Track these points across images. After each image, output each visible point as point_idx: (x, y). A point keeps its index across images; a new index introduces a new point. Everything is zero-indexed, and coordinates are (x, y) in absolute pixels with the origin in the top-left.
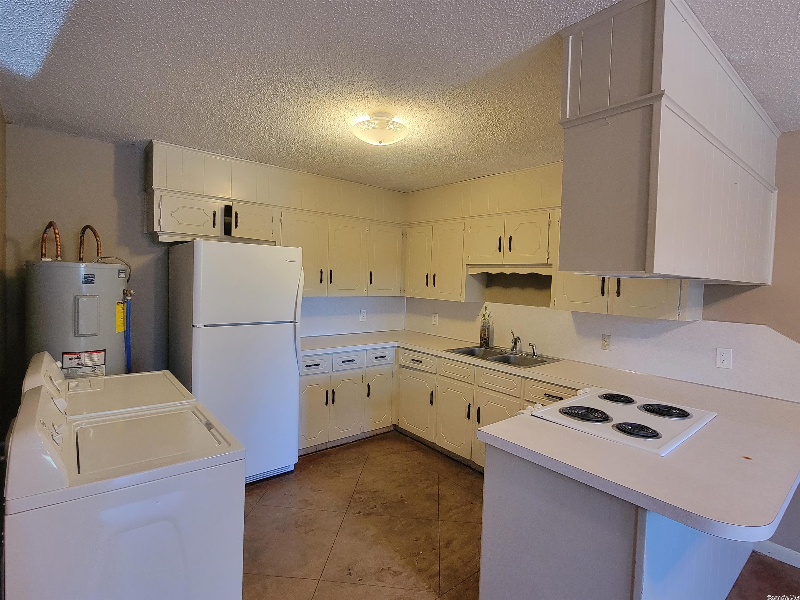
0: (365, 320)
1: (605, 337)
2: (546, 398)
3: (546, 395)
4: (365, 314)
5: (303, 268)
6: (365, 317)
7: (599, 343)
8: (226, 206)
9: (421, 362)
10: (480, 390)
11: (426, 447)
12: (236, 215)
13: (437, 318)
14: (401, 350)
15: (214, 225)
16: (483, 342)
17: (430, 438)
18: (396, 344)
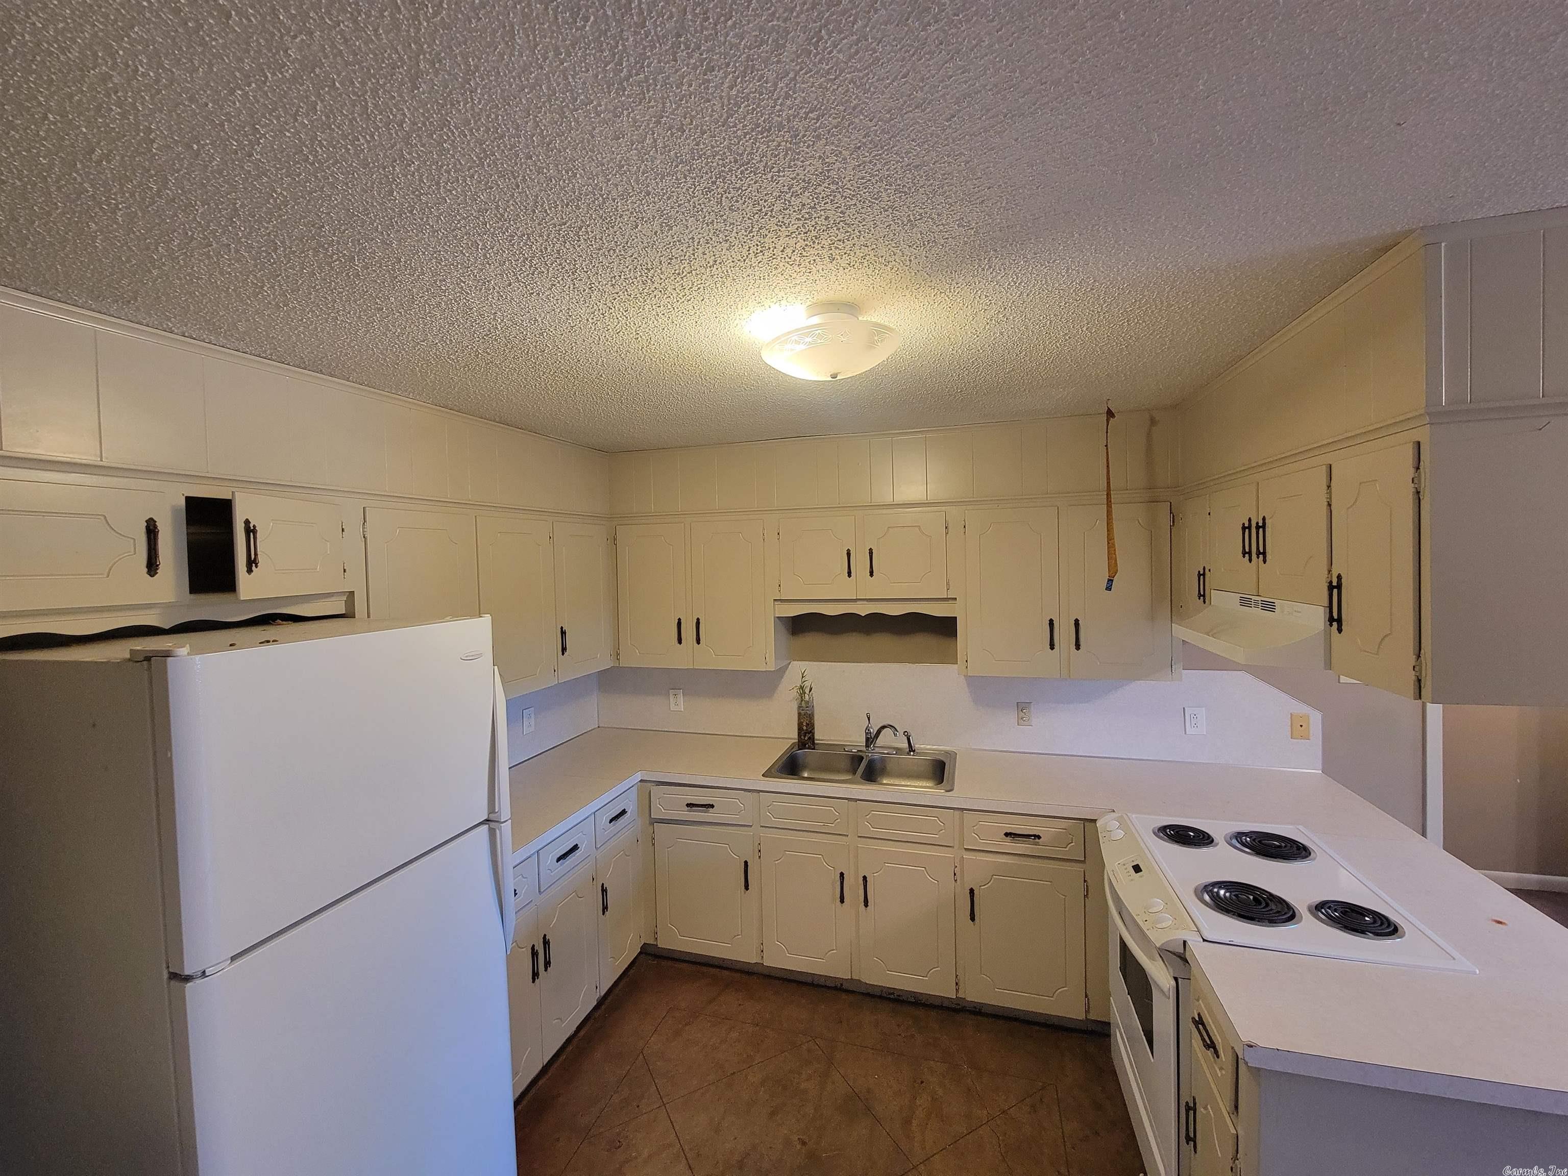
0: (532, 729)
1: (1022, 707)
2: (1009, 838)
3: (1007, 834)
4: (533, 716)
5: (496, 667)
6: (533, 723)
7: (1013, 716)
8: (189, 500)
9: (712, 806)
10: (861, 844)
11: (738, 975)
12: (250, 531)
13: (681, 698)
14: (655, 790)
15: (152, 566)
16: (806, 738)
17: (746, 955)
18: (639, 776)
